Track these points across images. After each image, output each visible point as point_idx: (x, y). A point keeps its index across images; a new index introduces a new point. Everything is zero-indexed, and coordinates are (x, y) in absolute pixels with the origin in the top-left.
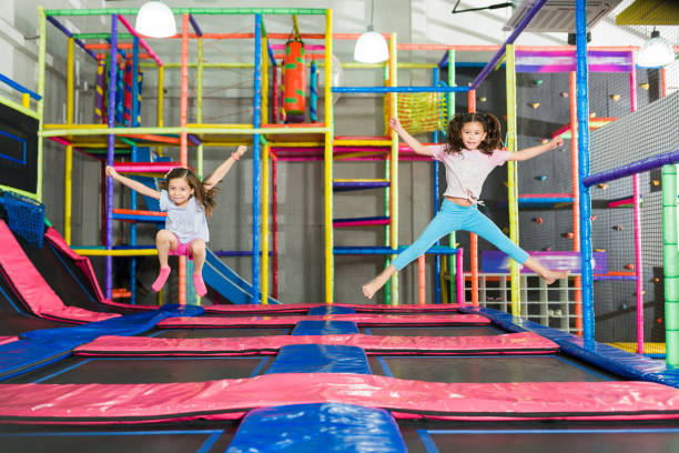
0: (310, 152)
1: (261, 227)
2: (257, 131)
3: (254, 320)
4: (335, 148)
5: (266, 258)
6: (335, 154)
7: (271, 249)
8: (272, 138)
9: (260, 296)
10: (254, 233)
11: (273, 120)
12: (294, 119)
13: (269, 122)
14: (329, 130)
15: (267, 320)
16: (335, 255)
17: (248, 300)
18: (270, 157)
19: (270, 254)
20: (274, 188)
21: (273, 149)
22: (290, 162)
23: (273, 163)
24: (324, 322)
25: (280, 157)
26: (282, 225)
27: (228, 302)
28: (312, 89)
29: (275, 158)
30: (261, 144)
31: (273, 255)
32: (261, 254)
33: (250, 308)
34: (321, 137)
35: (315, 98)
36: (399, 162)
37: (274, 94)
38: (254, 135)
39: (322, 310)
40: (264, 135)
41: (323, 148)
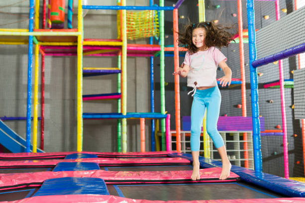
0: (68, 50)
1: (33, 100)
2: (31, 34)
3: (26, 163)
4: (84, 46)
5: (36, 120)
6: (84, 52)
7: (40, 116)
8: (42, 39)
9: (31, 148)
10: (28, 103)
11: (42, 27)
12: (56, 26)
13: (40, 28)
14: (80, 34)
15: (36, 162)
16: (84, 119)
17: (23, 150)
18: (40, 53)
19: (39, 119)
20: (42, 74)
21: (42, 47)
22: (54, 57)
23: (43, 57)
24: (76, 163)
25: (47, 53)
26: (47, 99)
27: (8, 151)
28: (69, 8)
29: (44, 54)
30: (34, 43)
31: (41, 119)
32: (32, 119)
33: (24, 155)
34: (75, 39)
35: (71, 14)
36: (127, 57)
37: (43, 11)
38: (29, 37)
39: (75, 156)
40: (36, 37)
41: (76, 47)
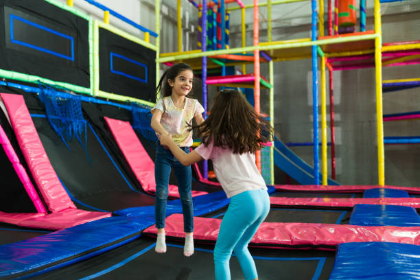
0: (359, 61)
1: (321, 123)
2: (315, 43)
4: (384, 54)
5: (325, 147)
6: (383, 61)
7: (330, 141)
8: (329, 49)
9: (321, 177)
10: (315, 128)
11: (328, 34)
12: (345, 29)
13: (325, 35)
14: (378, 35)
17: (313, 182)
18: (326, 65)
19: (328, 144)
20: (331, 93)
21: (329, 60)
22: (343, 69)
23: (330, 72)
25: (335, 68)
26: (337, 122)
27: (297, 183)
28: (361, 9)
29: (331, 69)
30: (319, 55)
31: (331, 144)
32: (321, 144)
33: (312, 188)
34: (372, 43)
35: (364, 16)
38: (311, 47)
40: (321, 46)
41: (373, 55)
